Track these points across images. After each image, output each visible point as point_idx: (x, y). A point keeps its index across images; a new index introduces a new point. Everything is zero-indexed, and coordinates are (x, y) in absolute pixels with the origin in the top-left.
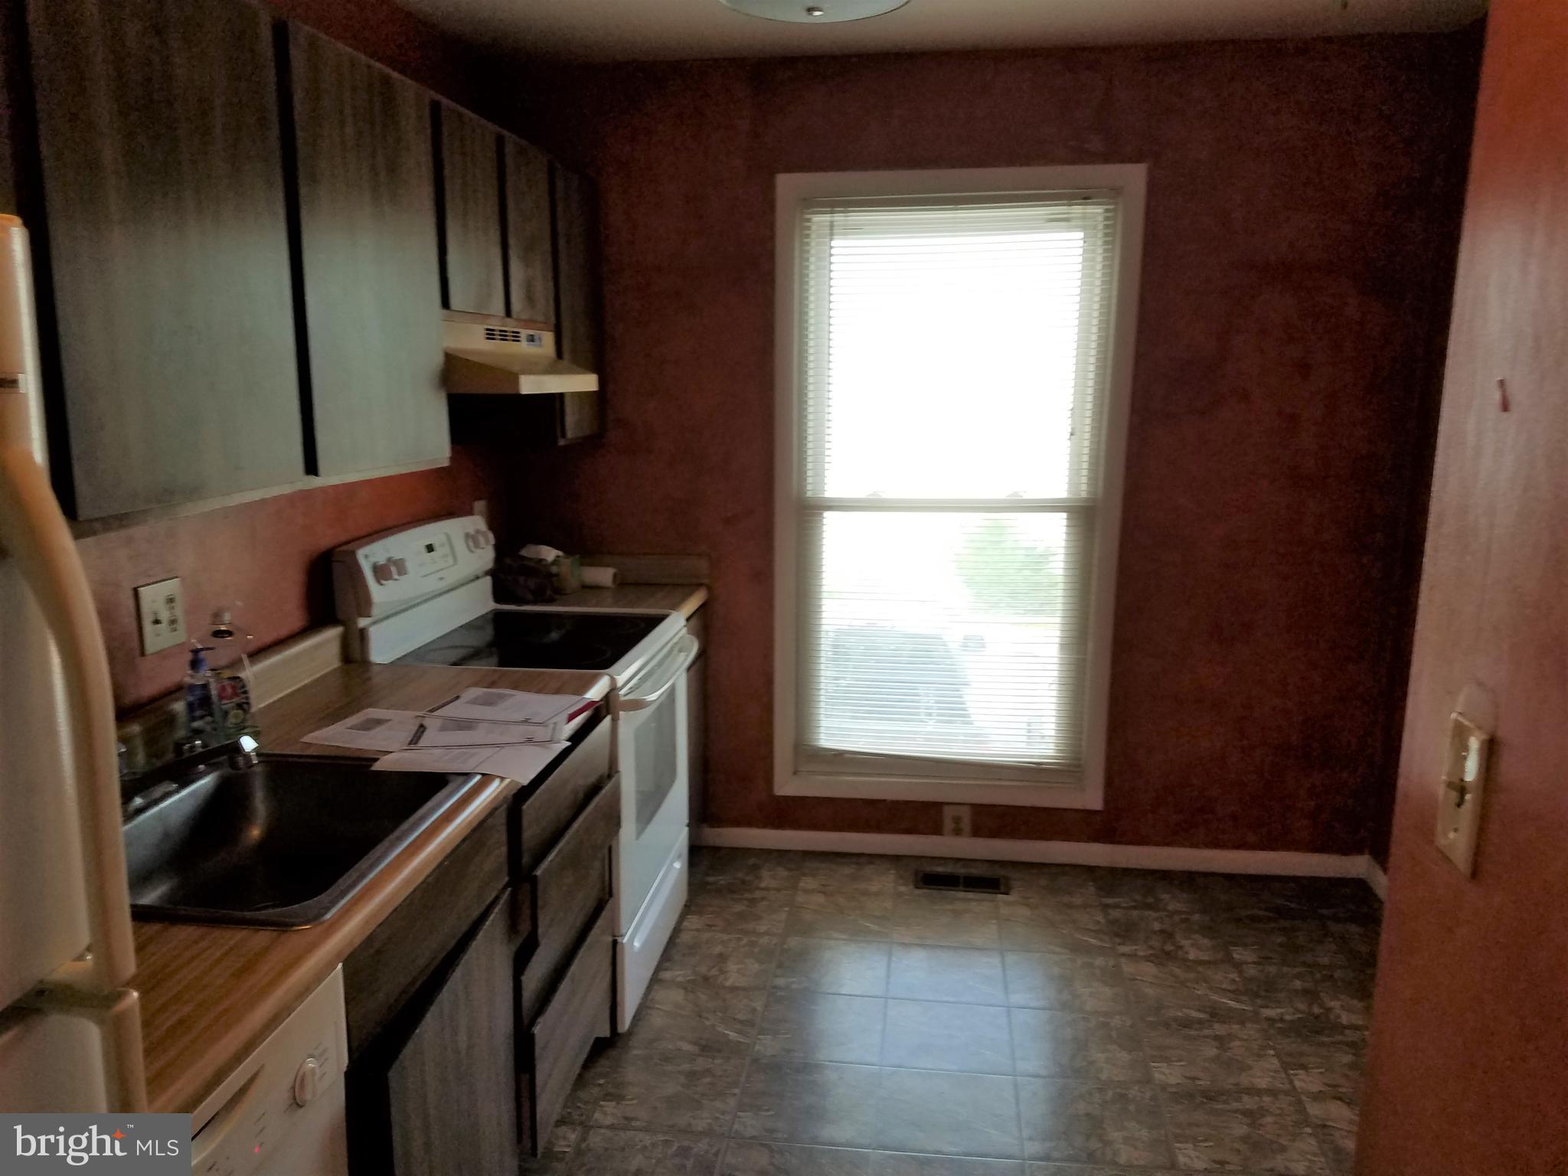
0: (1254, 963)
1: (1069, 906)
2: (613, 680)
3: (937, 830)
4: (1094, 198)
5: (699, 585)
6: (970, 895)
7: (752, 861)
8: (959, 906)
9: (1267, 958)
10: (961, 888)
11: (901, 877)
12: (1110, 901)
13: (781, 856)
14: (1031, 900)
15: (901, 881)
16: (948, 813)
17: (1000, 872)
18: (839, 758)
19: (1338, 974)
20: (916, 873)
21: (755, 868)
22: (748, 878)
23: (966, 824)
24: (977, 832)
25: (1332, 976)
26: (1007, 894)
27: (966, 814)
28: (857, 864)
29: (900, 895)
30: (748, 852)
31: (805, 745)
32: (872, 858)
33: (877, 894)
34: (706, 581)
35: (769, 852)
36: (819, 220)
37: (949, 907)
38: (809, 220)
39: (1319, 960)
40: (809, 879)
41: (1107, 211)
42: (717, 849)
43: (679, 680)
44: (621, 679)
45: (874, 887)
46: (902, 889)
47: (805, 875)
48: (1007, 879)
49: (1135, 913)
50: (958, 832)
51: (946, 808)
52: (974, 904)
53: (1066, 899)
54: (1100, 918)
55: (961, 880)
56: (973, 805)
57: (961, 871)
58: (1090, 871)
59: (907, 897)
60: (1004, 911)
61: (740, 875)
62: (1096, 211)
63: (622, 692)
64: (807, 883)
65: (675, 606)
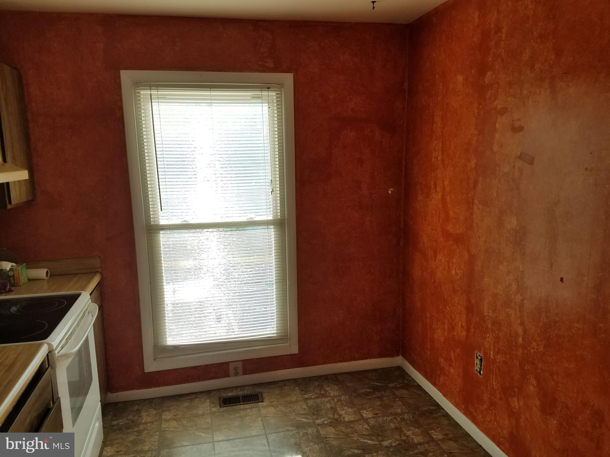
0: (372, 417)
1: (291, 402)
2: (50, 345)
3: (228, 376)
4: (271, 88)
5: (96, 273)
6: (247, 406)
7: (136, 408)
8: (242, 413)
9: (377, 414)
10: (242, 403)
11: (213, 403)
12: (306, 396)
13: (150, 402)
14: (273, 403)
15: (213, 405)
16: (232, 366)
17: (258, 390)
18: (177, 349)
19: (406, 416)
20: (220, 398)
21: (138, 411)
22: (135, 418)
23: (240, 371)
24: (245, 372)
25: (404, 418)
26: (262, 402)
27: (240, 365)
28: (189, 399)
29: (213, 413)
30: (132, 403)
31: (159, 345)
32: (196, 394)
33: (203, 415)
34: (100, 270)
35: (145, 400)
36: (144, 93)
37: (238, 415)
38: (139, 93)
39: (397, 410)
40: (167, 413)
41: (277, 94)
42: (116, 404)
43: (89, 333)
44: (55, 344)
45: (200, 412)
46: (214, 409)
47: (164, 411)
48: (261, 393)
49: (319, 400)
50: (236, 374)
51: (231, 365)
52: (248, 411)
53: (288, 399)
54: (304, 406)
55: (241, 399)
56: (243, 361)
57: (240, 393)
58: (295, 381)
59: (217, 414)
60: (263, 411)
61: (130, 417)
62: (273, 94)
63: (56, 352)
64: (167, 415)
65: (83, 288)
